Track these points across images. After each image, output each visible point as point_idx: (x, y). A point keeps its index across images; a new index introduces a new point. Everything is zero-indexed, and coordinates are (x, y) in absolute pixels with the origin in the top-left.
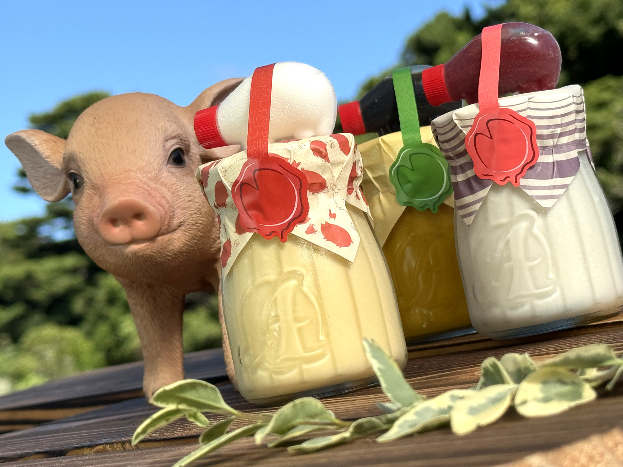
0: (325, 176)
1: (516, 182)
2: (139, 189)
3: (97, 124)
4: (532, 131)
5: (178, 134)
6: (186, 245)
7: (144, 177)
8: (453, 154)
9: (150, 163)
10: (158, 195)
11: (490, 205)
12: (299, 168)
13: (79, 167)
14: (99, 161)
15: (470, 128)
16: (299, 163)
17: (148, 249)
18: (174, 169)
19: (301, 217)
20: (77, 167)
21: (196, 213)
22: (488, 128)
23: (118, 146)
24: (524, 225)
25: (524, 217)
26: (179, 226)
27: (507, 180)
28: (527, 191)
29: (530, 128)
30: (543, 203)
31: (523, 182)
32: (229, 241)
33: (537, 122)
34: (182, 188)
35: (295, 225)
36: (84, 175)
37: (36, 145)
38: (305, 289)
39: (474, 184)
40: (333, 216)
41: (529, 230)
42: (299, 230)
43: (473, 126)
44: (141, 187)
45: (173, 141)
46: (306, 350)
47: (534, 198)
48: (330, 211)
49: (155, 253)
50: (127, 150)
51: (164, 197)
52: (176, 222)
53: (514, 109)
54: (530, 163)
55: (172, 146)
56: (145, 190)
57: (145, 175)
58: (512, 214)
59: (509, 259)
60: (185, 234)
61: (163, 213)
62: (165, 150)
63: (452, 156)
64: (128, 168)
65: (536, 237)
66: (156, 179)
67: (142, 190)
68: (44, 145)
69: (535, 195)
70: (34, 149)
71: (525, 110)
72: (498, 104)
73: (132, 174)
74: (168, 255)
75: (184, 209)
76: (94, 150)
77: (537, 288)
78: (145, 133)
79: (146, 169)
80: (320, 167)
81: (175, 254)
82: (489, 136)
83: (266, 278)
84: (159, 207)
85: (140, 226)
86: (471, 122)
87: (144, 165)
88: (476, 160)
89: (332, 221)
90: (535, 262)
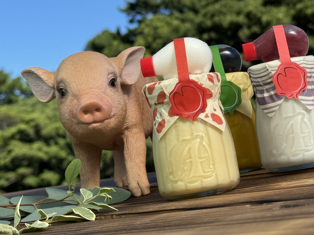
0: (212, 91)
1: (297, 97)
2: (98, 97)
3: (75, 65)
4: (305, 74)
5: (113, 72)
6: (116, 125)
7: (99, 91)
8: (262, 83)
9: (102, 85)
10: (106, 100)
11: (283, 107)
12: (203, 86)
13: (66, 86)
14: (77, 83)
15: (276, 71)
16: (203, 84)
17: (100, 126)
18: (112, 89)
19: (203, 110)
20: (64, 86)
21: (121, 110)
22: (285, 72)
23: (86, 76)
24: (300, 117)
25: (300, 113)
26: (114, 116)
27: (292, 96)
28: (302, 102)
29: (304, 72)
30: (309, 107)
31: (300, 97)
32: (164, 121)
33: (308, 70)
34: (116, 97)
35: (200, 113)
36: (68, 89)
37: (40, 75)
38: (204, 143)
39: (274, 97)
40: (215, 110)
41: (303, 119)
42: (202, 116)
43: (277, 70)
44: (98, 96)
45: (111, 75)
46: (204, 172)
47: (305, 105)
48: (214, 107)
49: (103, 128)
50: (91, 78)
51: (108, 101)
52: (112, 114)
53: (298, 63)
54: (303, 88)
55: (111, 77)
56: (100, 97)
57: (99, 90)
58: (294, 112)
59: (293, 133)
60: (116, 120)
61: (108, 109)
62: (108, 79)
63: (262, 84)
64: (91, 87)
65: (305, 123)
66: (105, 93)
67: (99, 98)
68: (44, 75)
69: (305, 103)
70: (39, 76)
71: (302, 64)
72: (290, 61)
73: (94, 90)
74: (108, 130)
75: (116, 107)
76: (74, 78)
77: (306, 146)
78: (99, 70)
79: (100, 88)
80: (211, 86)
81: (111, 129)
82: (285, 75)
83: (185, 138)
84: (106, 106)
85: (98, 115)
86: (277, 68)
87: (99, 85)
88: (277, 86)
89: (215, 113)
90: (306, 135)
